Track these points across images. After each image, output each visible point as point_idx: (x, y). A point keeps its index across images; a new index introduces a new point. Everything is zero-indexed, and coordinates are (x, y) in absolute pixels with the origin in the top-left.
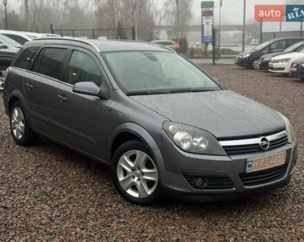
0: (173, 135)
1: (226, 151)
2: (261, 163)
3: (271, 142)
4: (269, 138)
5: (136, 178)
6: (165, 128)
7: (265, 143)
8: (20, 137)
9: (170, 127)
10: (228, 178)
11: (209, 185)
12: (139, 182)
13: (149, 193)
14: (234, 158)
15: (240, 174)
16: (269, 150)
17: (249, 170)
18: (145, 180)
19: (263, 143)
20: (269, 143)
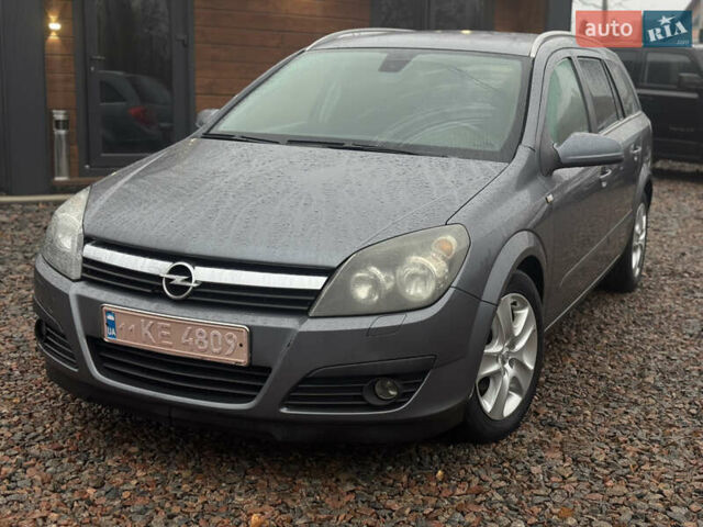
2: (146, 330)
3: (204, 285)
7: (178, 279)
15: (92, 338)
17: (109, 335)
19: (172, 280)
20: (193, 285)
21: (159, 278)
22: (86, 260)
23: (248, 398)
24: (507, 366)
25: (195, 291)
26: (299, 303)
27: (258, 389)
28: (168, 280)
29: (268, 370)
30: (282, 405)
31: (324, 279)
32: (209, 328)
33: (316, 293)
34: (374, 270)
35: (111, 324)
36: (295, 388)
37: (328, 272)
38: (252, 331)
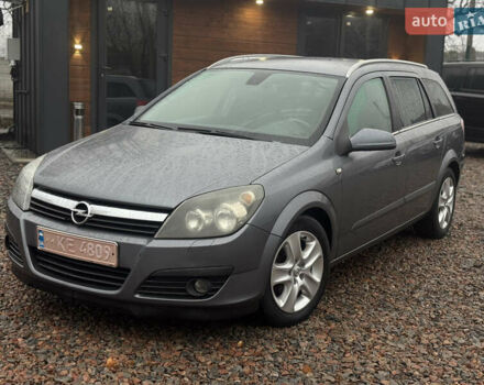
1: (31, 204)
2: (60, 243)
3: (94, 215)
7: (80, 212)
15: (30, 247)
17: (41, 245)
19: (77, 212)
20: (88, 215)
21: (69, 211)
22: (33, 199)
23: (117, 288)
24: (298, 278)
25: (90, 220)
26: (149, 229)
27: (122, 282)
28: (75, 212)
29: (129, 270)
30: (136, 293)
31: (166, 215)
32: (95, 243)
33: (160, 224)
34: (199, 211)
35: (42, 238)
36: (144, 283)
37: (168, 211)
38: (120, 246)
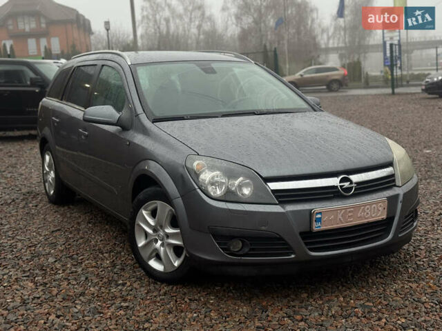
0: (198, 175)
1: (277, 197)
2: (340, 216)
3: (358, 183)
4: (356, 178)
5: (159, 242)
6: (188, 165)
7: (346, 184)
8: (52, 192)
9: (195, 164)
10: (281, 239)
11: (251, 250)
12: (162, 249)
13: (176, 264)
14: (290, 208)
15: (301, 234)
16: (354, 195)
17: (317, 227)
18: (170, 245)
19: (343, 186)
20: (354, 185)
22: (274, 191)
29: (392, 218)
30: (399, 233)
32: (371, 204)
33: (393, 175)
